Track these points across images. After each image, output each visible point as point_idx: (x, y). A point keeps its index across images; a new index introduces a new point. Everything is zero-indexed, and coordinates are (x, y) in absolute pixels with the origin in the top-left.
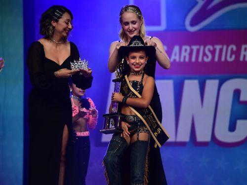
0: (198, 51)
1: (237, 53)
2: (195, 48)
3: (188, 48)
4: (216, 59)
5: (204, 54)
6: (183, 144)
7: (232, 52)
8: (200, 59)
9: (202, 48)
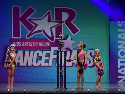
0: (29, 43)
1: (38, 44)
2: (28, 43)
3: (26, 43)
4: (33, 46)
5: (30, 44)
6: (25, 66)
7: (37, 44)
8: (29, 46)
9: (30, 43)
